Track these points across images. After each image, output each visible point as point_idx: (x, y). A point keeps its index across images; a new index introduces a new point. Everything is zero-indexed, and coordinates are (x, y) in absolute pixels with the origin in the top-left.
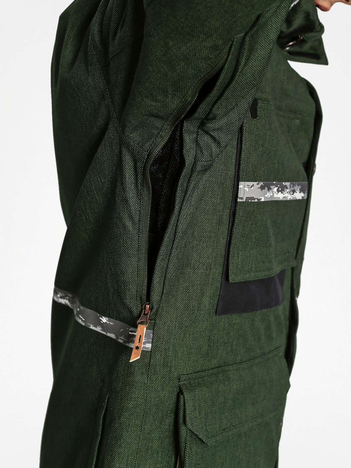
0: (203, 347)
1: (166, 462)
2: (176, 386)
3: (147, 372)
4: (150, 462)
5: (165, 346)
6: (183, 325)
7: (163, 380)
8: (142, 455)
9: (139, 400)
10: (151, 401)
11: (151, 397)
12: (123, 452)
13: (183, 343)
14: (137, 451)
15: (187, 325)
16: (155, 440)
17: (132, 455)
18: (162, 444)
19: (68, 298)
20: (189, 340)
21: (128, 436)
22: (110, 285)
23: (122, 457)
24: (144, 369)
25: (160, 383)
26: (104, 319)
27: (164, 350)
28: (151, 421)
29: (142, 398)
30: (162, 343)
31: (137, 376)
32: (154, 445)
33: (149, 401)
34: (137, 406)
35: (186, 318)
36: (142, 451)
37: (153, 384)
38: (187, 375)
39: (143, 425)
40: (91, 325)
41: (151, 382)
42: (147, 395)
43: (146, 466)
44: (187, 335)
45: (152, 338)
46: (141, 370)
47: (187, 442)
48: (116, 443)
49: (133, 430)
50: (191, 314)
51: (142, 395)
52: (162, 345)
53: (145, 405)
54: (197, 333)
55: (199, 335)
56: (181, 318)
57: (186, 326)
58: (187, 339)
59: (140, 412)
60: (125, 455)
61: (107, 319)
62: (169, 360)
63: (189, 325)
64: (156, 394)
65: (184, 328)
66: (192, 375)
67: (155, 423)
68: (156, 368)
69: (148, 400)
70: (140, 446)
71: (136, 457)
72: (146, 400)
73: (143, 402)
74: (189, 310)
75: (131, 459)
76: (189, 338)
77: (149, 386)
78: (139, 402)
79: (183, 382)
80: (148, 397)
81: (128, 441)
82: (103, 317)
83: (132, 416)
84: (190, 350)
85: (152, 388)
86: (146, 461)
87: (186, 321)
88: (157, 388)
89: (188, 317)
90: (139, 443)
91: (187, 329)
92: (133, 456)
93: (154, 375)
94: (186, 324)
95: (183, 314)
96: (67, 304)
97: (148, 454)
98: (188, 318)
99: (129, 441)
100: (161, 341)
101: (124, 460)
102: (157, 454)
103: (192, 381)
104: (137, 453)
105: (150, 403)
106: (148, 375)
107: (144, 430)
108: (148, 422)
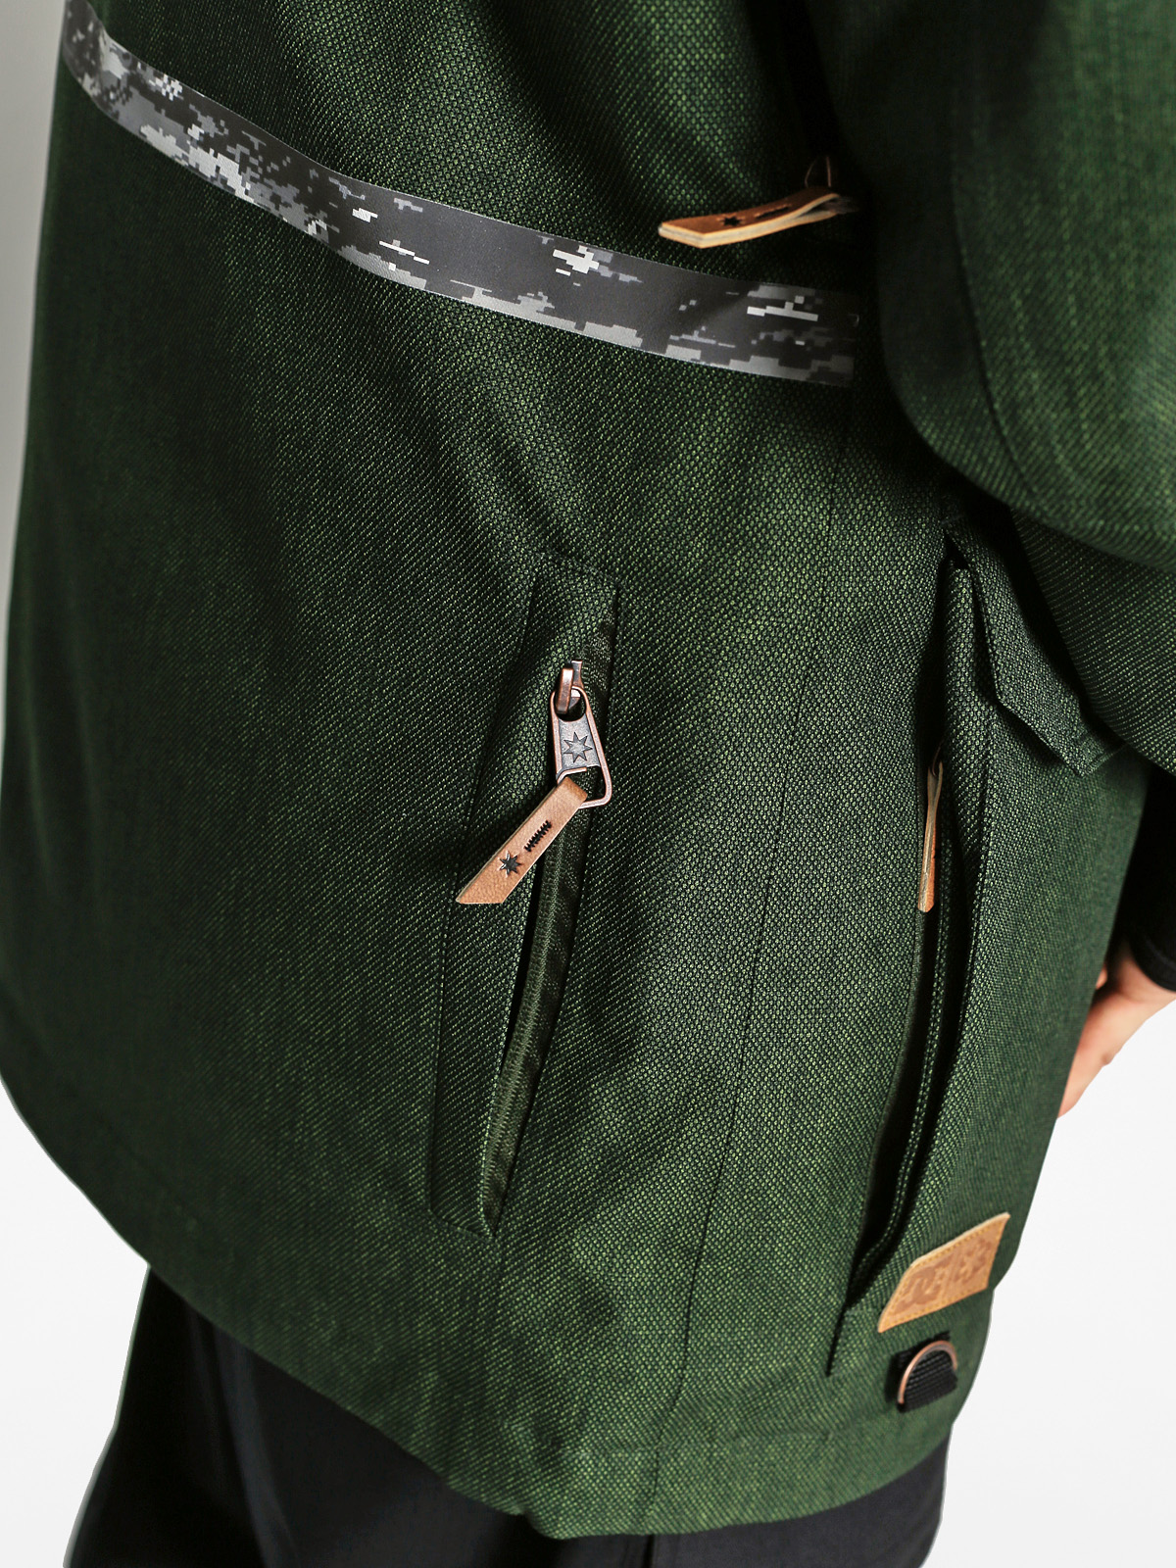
1: (895, 866)
3: (827, 487)
4: (833, 871)
8: (797, 840)
9: (791, 611)
10: (841, 615)
11: (842, 594)
12: (719, 832)
14: (779, 823)
16: (845, 775)
17: (756, 844)
18: (877, 790)
19: (239, 149)
21: (740, 764)
22: (629, 106)
23: (715, 854)
24: (814, 472)
25: (883, 534)
26: (590, 255)
28: (835, 697)
29: (804, 603)
31: (784, 505)
32: (845, 795)
33: (833, 614)
34: (781, 635)
36: (799, 822)
37: (851, 536)
39: (803, 716)
40: (478, 291)
41: (845, 528)
42: (824, 589)
43: (817, 886)
45: (856, 331)
46: (802, 475)
47: (991, 771)
48: (685, 797)
49: (760, 740)
51: (806, 587)
53: (817, 631)
59: (794, 662)
60: (725, 842)
61: (608, 256)
64: (864, 583)
67: (854, 705)
69: (830, 610)
70: (788, 804)
71: (775, 850)
72: (822, 610)
73: (805, 617)
75: (752, 861)
77: (836, 549)
78: (788, 621)
80: (828, 595)
81: (739, 787)
82: (582, 249)
83: (758, 678)
85: (848, 558)
86: (815, 868)
88: (867, 553)
90: (786, 790)
92: (763, 845)
93: (859, 496)
96: (224, 181)
97: (822, 834)
99: (743, 789)
101: (721, 863)
102: (858, 834)
104: (777, 832)
105: (839, 623)
106: (832, 500)
107: (806, 733)
108: (823, 701)
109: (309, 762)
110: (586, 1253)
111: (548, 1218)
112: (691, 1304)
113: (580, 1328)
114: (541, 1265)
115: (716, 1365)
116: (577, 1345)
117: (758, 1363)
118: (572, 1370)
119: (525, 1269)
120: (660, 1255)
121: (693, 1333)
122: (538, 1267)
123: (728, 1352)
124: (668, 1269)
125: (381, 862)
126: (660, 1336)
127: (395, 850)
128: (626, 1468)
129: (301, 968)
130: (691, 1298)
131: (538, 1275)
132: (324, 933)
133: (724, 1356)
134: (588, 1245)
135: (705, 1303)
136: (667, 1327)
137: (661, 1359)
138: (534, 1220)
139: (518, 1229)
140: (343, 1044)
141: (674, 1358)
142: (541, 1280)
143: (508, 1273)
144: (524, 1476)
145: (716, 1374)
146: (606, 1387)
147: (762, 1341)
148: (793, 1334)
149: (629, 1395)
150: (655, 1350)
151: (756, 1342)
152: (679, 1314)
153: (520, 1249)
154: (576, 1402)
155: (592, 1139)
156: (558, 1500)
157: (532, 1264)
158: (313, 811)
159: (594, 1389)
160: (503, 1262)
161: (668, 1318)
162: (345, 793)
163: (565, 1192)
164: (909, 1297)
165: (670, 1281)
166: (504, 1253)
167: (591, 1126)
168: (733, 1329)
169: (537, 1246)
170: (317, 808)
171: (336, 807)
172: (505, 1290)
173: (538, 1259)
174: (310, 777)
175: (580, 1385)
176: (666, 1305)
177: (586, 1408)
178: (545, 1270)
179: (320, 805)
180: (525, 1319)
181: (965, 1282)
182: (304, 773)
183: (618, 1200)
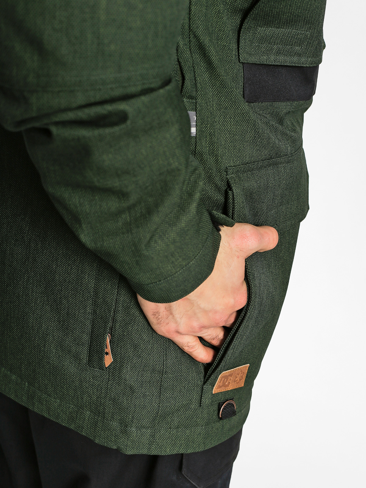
0: (247, 132)
2: (223, 179)
5: (210, 130)
6: (221, 106)
7: (211, 171)
13: (225, 128)
15: (226, 106)
20: (230, 125)
27: (209, 134)
30: (207, 127)
35: (224, 98)
38: (234, 167)
44: (228, 118)
45: (195, 121)
50: (230, 92)
52: (206, 128)
54: (239, 116)
55: (242, 118)
56: (218, 97)
57: (225, 108)
58: (229, 124)
62: (215, 147)
63: (228, 106)
65: (223, 109)
66: (241, 167)
68: (202, 156)
74: (227, 88)
76: (230, 122)
79: (231, 176)
84: (234, 136)
87: (225, 101)
89: (226, 96)
91: (227, 111)
94: (224, 105)
95: (220, 93)
98: (227, 98)
100: (205, 124)
103: (241, 174)
109: (47, 244)
110: (131, 372)
111: (120, 364)
112: (161, 386)
113: (131, 394)
114: (119, 377)
115: (169, 403)
116: (130, 399)
117: (180, 402)
118: (129, 406)
119: (115, 379)
120: (152, 373)
121: (162, 394)
122: (118, 378)
123: (172, 399)
124: (155, 377)
125: (74, 269)
126: (153, 395)
127: (78, 265)
128: (146, 434)
129: (50, 300)
130: (161, 384)
131: (118, 380)
132: (56, 290)
133: (171, 400)
134: (132, 370)
135: (165, 386)
136: (155, 392)
137: (153, 401)
138: (117, 365)
139: (113, 368)
140: (62, 320)
141: (157, 401)
142: (119, 382)
143: (110, 380)
144: (117, 436)
145: (169, 405)
146: (138, 410)
147: (181, 396)
148: (190, 394)
149: (145, 411)
150: (151, 398)
151: (180, 396)
152: (158, 389)
153: (113, 373)
154: (131, 414)
155: (130, 342)
156: (127, 443)
157: (117, 377)
158: (50, 257)
159: (135, 411)
160: (109, 377)
161: (155, 390)
162: (58, 251)
163: (124, 357)
164: (221, 384)
165: (155, 380)
166: (109, 375)
167: (130, 339)
168: (173, 393)
169: (118, 372)
170: (51, 256)
171: (56, 255)
172: (110, 385)
173: (118, 376)
174: (48, 248)
175: (132, 410)
176: (154, 386)
177: (133, 416)
178: (120, 379)
179: (52, 255)
180: (115, 393)
181: (237, 383)
182: (46, 247)
183: (139, 357)
